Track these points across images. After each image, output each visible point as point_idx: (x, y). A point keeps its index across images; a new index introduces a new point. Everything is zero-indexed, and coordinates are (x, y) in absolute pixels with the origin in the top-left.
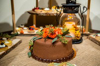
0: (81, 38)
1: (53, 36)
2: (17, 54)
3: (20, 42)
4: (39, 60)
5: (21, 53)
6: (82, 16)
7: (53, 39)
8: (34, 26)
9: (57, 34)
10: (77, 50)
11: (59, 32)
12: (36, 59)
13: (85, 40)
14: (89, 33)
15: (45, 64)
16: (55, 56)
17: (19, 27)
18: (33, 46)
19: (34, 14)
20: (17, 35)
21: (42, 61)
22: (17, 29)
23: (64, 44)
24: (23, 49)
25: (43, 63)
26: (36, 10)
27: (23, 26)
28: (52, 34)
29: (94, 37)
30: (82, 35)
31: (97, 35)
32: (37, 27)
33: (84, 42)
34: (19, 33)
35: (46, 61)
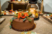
0: (39, 17)
1: (24, 17)
2: (4, 27)
3: (4, 20)
4: (16, 30)
5: (5, 26)
6: (39, 5)
8: (12, 10)
9: (26, 16)
10: (37, 24)
11: (27, 15)
12: (14, 30)
14: (42, 14)
17: (3, 11)
18: (12, 22)
19: (12, 3)
20: (2, 15)
21: (18, 30)
22: (2, 12)
23: (30, 22)
25: (18, 32)
26: (13, 1)
27: (6, 10)
29: (45, 16)
30: (39, 15)
31: (47, 15)
32: (13, 10)
33: (40, 19)
34: (3, 14)
35: (20, 31)
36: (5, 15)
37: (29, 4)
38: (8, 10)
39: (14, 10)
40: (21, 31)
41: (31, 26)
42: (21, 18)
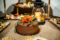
2: (9, 31)
4: (20, 34)
7: (28, 23)
8: (18, 14)
9: (30, 20)
12: (19, 34)
13: (47, 23)
15: (24, 36)
16: (29, 32)
17: (8, 14)
18: (17, 26)
19: (17, 7)
20: (8, 20)
21: (22, 35)
22: (8, 16)
24: (12, 28)
25: (22, 36)
26: (18, 5)
27: (11, 14)
28: (27, 20)
31: (53, 20)
36: (10, 19)
37: (34, 8)
38: (13, 14)
39: (20, 14)
40: (26, 35)
41: (36, 30)
42: (25, 22)
